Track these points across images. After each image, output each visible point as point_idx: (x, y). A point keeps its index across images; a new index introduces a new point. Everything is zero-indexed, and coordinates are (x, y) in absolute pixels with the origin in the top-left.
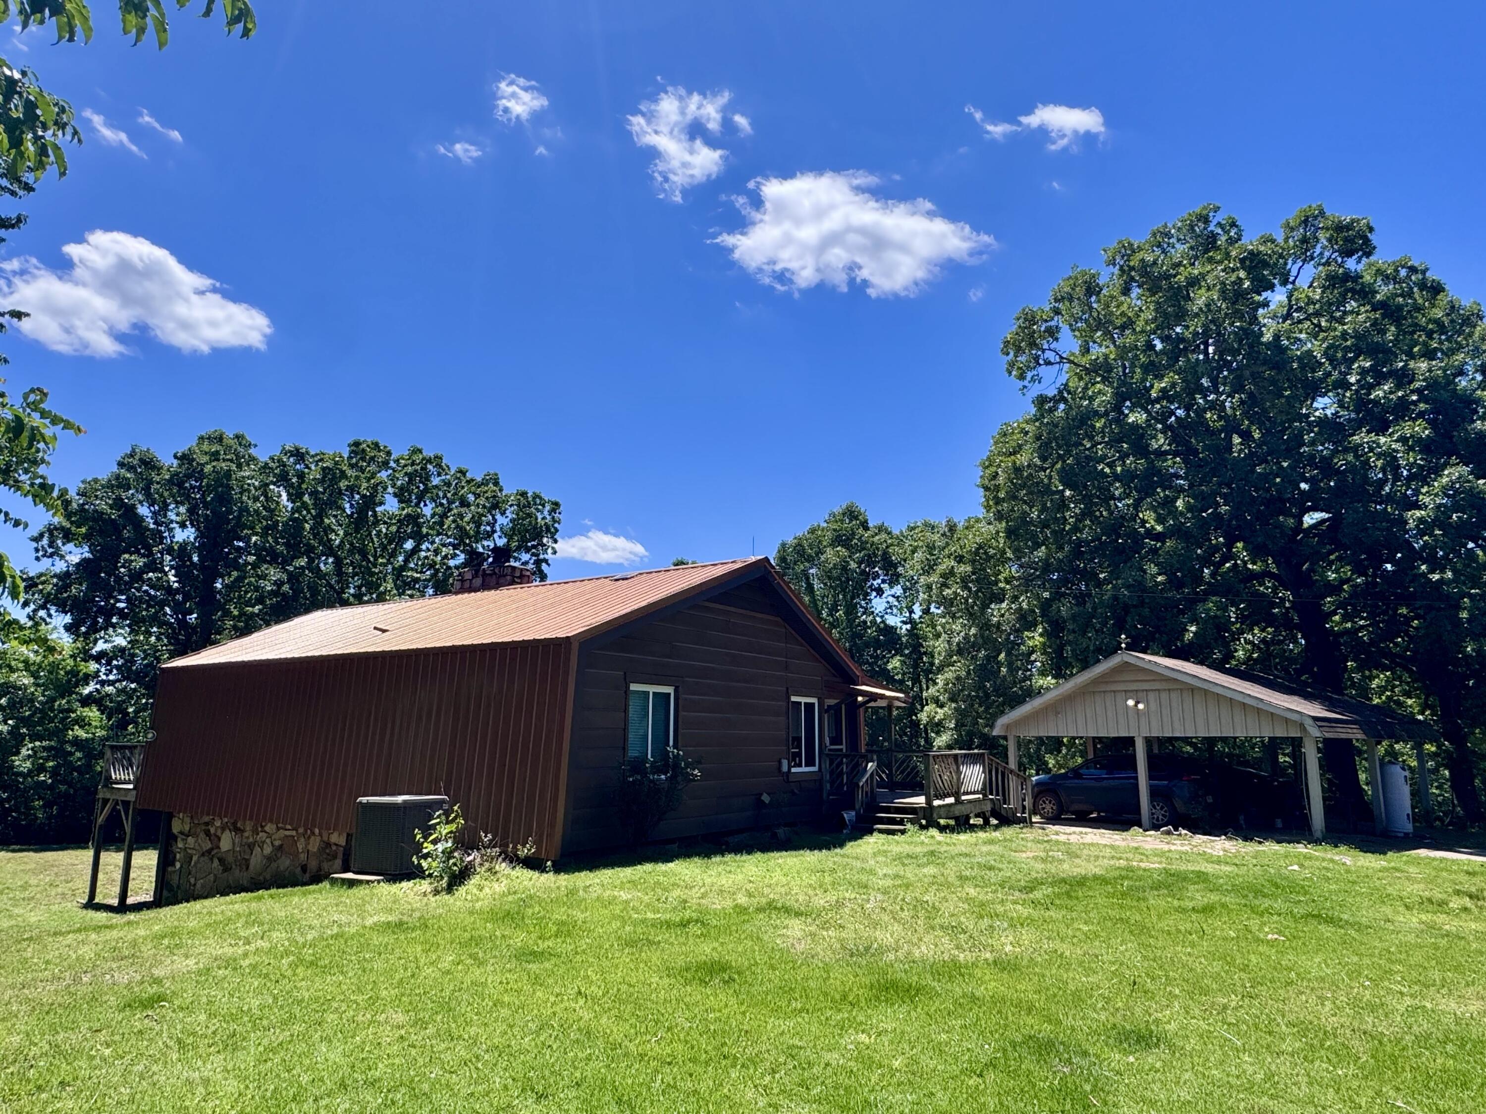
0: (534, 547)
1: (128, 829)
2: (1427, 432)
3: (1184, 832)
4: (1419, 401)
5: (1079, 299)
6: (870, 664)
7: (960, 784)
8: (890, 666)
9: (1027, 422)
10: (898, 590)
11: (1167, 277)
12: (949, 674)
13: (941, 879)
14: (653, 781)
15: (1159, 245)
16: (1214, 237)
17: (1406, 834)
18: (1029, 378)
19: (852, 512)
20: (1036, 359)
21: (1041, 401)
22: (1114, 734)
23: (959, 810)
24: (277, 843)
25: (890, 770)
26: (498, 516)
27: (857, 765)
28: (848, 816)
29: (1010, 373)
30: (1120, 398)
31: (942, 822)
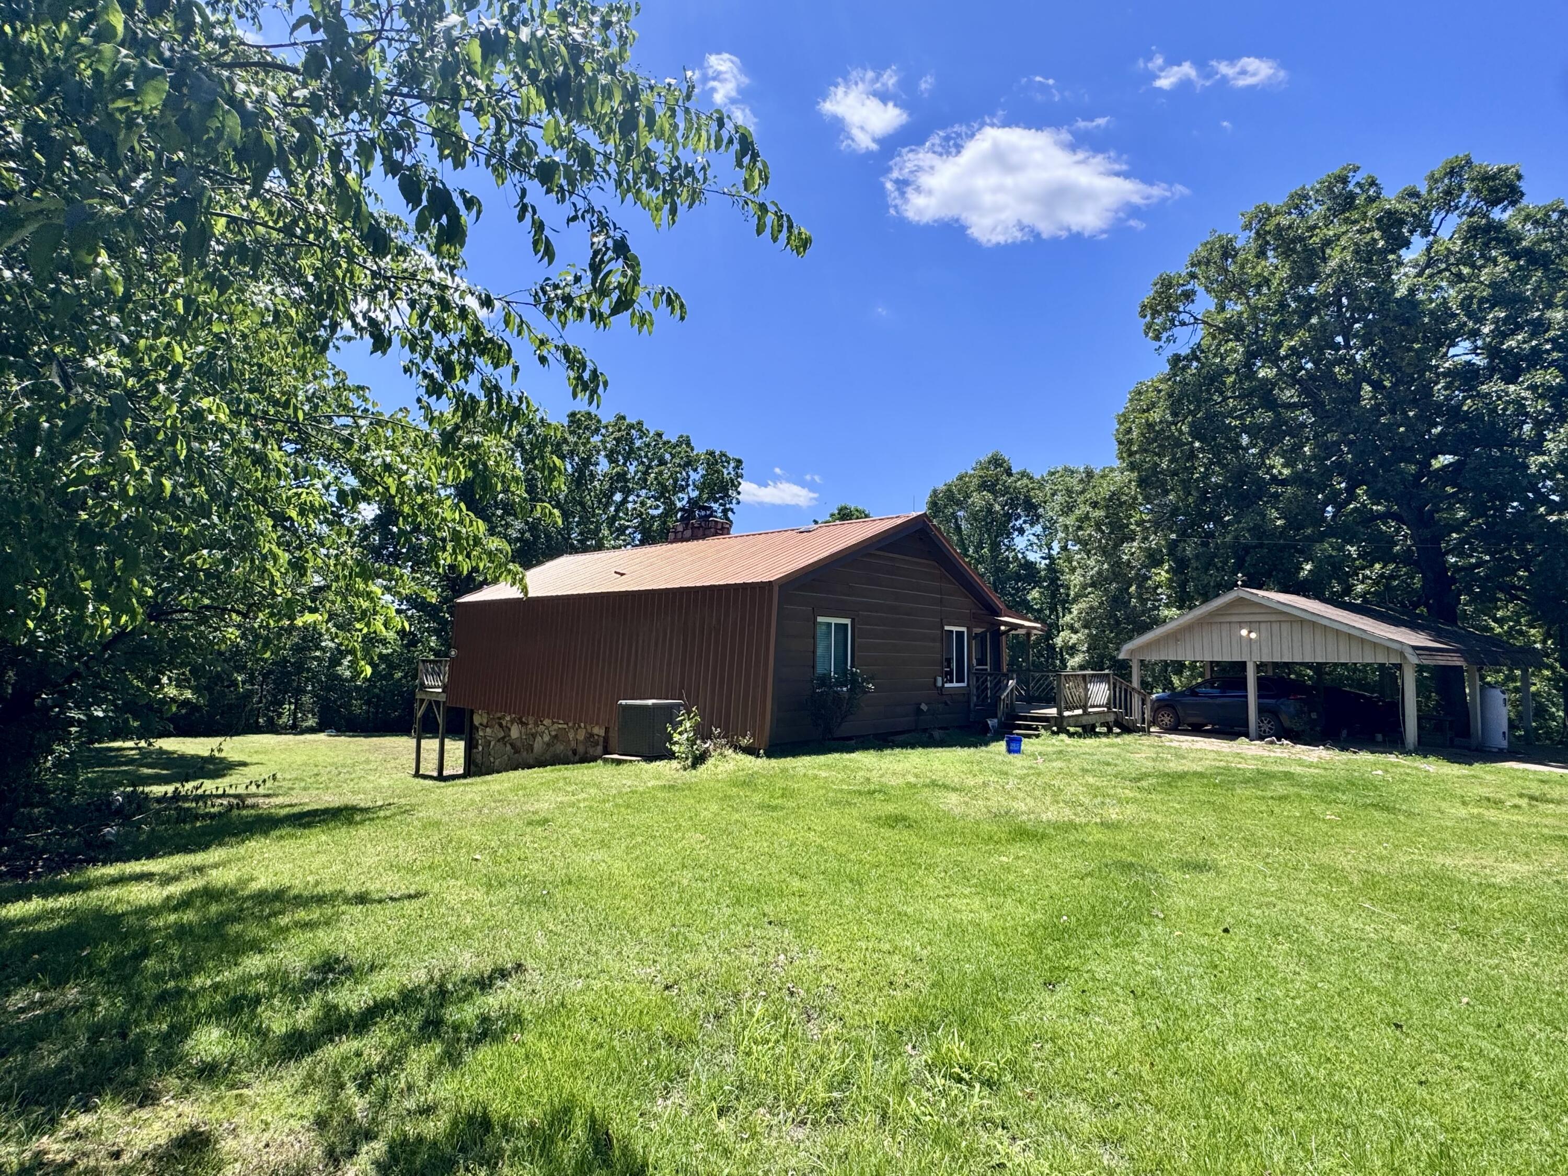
0: (721, 498)
1: (440, 721)
2: (1558, 380)
3: (1286, 742)
4: (1553, 349)
5: (1215, 263)
6: (1012, 595)
7: (1087, 699)
8: (1029, 597)
9: (1161, 381)
10: (1038, 529)
11: (1301, 239)
12: (1083, 605)
13: (1066, 770)
14: (836, 692)
15: (1297, 207)
16: (1352, 196)
17: (1501, 750)
18: (1164, 339)
19: (997, 460)
20: (1172, 321)
21: (1176, 360)
22: (1227, 659)
23: (1085, 720)
24: (553, 733)
25: (1028, 687)
26: (691, 473)
27: (1000, 682)
28: (993, 722)
29: (1147, 334)
30: (1251, 356)
31: (1072, 729)
